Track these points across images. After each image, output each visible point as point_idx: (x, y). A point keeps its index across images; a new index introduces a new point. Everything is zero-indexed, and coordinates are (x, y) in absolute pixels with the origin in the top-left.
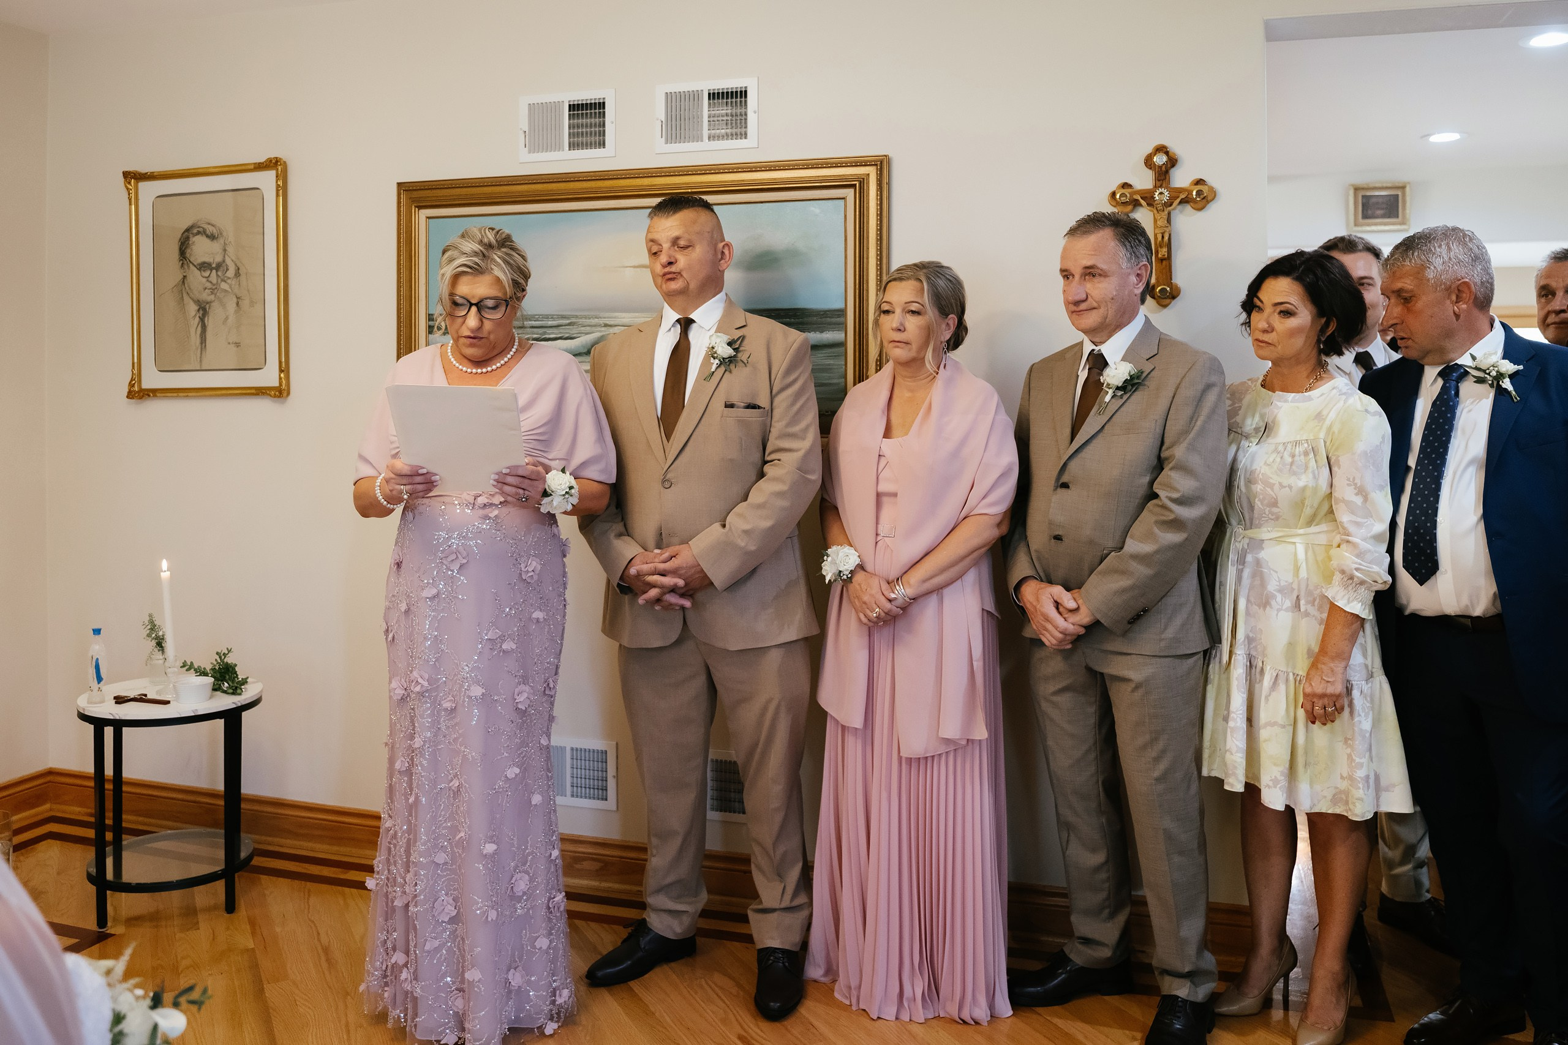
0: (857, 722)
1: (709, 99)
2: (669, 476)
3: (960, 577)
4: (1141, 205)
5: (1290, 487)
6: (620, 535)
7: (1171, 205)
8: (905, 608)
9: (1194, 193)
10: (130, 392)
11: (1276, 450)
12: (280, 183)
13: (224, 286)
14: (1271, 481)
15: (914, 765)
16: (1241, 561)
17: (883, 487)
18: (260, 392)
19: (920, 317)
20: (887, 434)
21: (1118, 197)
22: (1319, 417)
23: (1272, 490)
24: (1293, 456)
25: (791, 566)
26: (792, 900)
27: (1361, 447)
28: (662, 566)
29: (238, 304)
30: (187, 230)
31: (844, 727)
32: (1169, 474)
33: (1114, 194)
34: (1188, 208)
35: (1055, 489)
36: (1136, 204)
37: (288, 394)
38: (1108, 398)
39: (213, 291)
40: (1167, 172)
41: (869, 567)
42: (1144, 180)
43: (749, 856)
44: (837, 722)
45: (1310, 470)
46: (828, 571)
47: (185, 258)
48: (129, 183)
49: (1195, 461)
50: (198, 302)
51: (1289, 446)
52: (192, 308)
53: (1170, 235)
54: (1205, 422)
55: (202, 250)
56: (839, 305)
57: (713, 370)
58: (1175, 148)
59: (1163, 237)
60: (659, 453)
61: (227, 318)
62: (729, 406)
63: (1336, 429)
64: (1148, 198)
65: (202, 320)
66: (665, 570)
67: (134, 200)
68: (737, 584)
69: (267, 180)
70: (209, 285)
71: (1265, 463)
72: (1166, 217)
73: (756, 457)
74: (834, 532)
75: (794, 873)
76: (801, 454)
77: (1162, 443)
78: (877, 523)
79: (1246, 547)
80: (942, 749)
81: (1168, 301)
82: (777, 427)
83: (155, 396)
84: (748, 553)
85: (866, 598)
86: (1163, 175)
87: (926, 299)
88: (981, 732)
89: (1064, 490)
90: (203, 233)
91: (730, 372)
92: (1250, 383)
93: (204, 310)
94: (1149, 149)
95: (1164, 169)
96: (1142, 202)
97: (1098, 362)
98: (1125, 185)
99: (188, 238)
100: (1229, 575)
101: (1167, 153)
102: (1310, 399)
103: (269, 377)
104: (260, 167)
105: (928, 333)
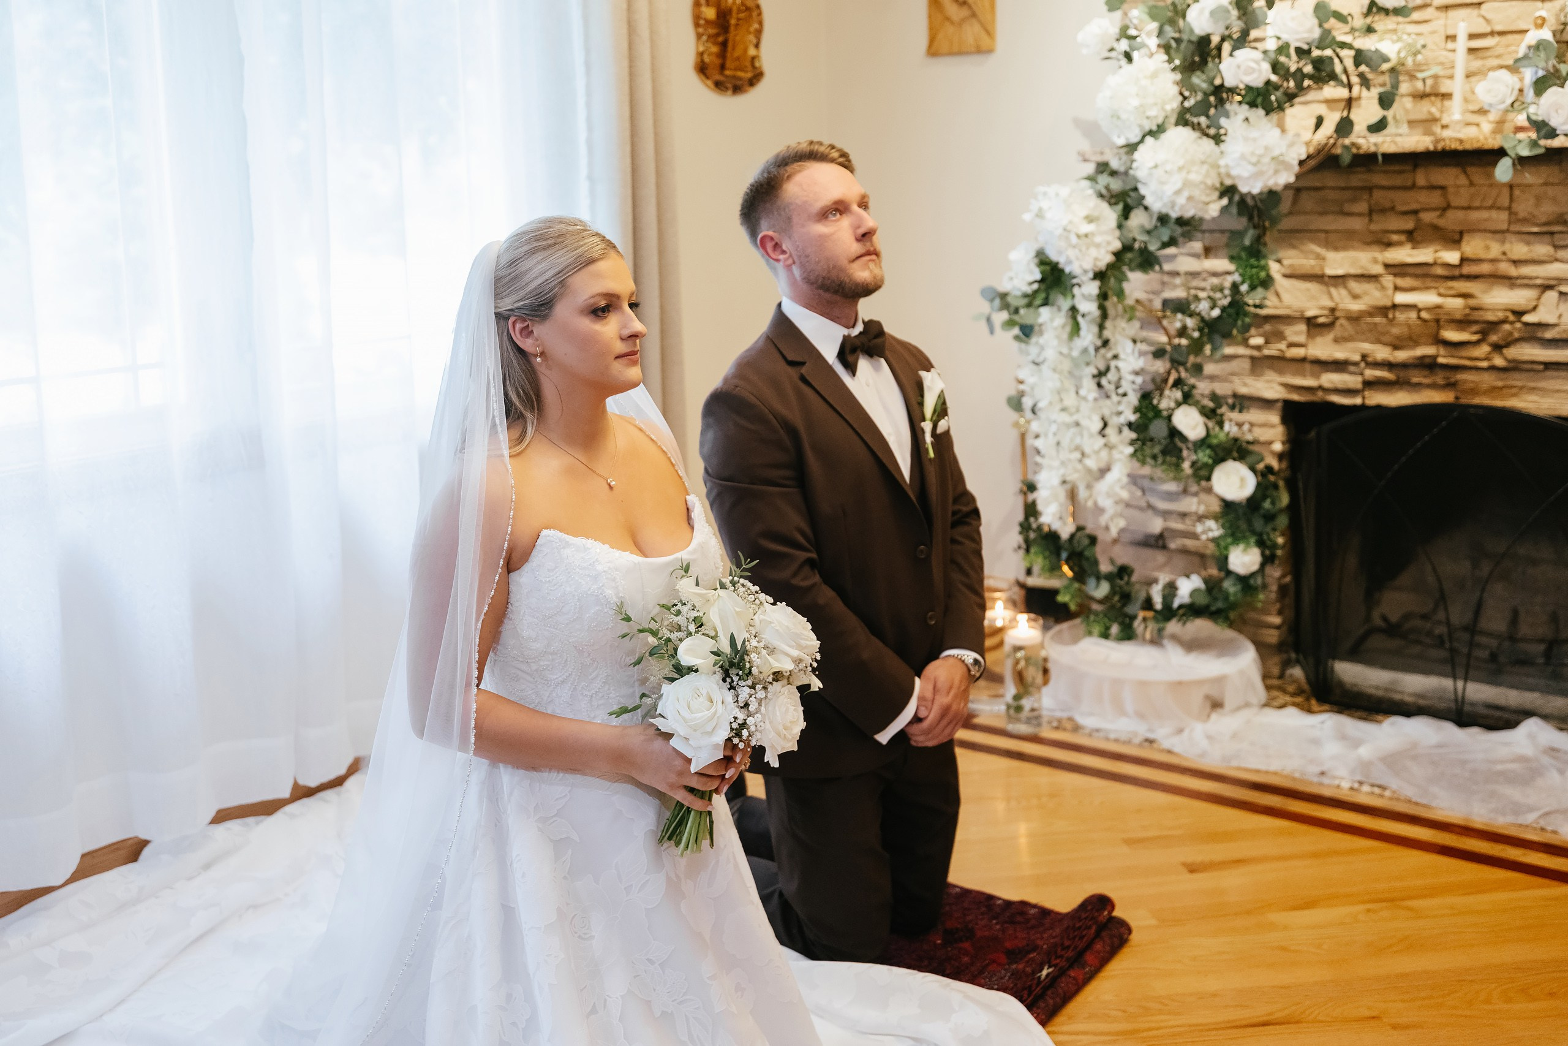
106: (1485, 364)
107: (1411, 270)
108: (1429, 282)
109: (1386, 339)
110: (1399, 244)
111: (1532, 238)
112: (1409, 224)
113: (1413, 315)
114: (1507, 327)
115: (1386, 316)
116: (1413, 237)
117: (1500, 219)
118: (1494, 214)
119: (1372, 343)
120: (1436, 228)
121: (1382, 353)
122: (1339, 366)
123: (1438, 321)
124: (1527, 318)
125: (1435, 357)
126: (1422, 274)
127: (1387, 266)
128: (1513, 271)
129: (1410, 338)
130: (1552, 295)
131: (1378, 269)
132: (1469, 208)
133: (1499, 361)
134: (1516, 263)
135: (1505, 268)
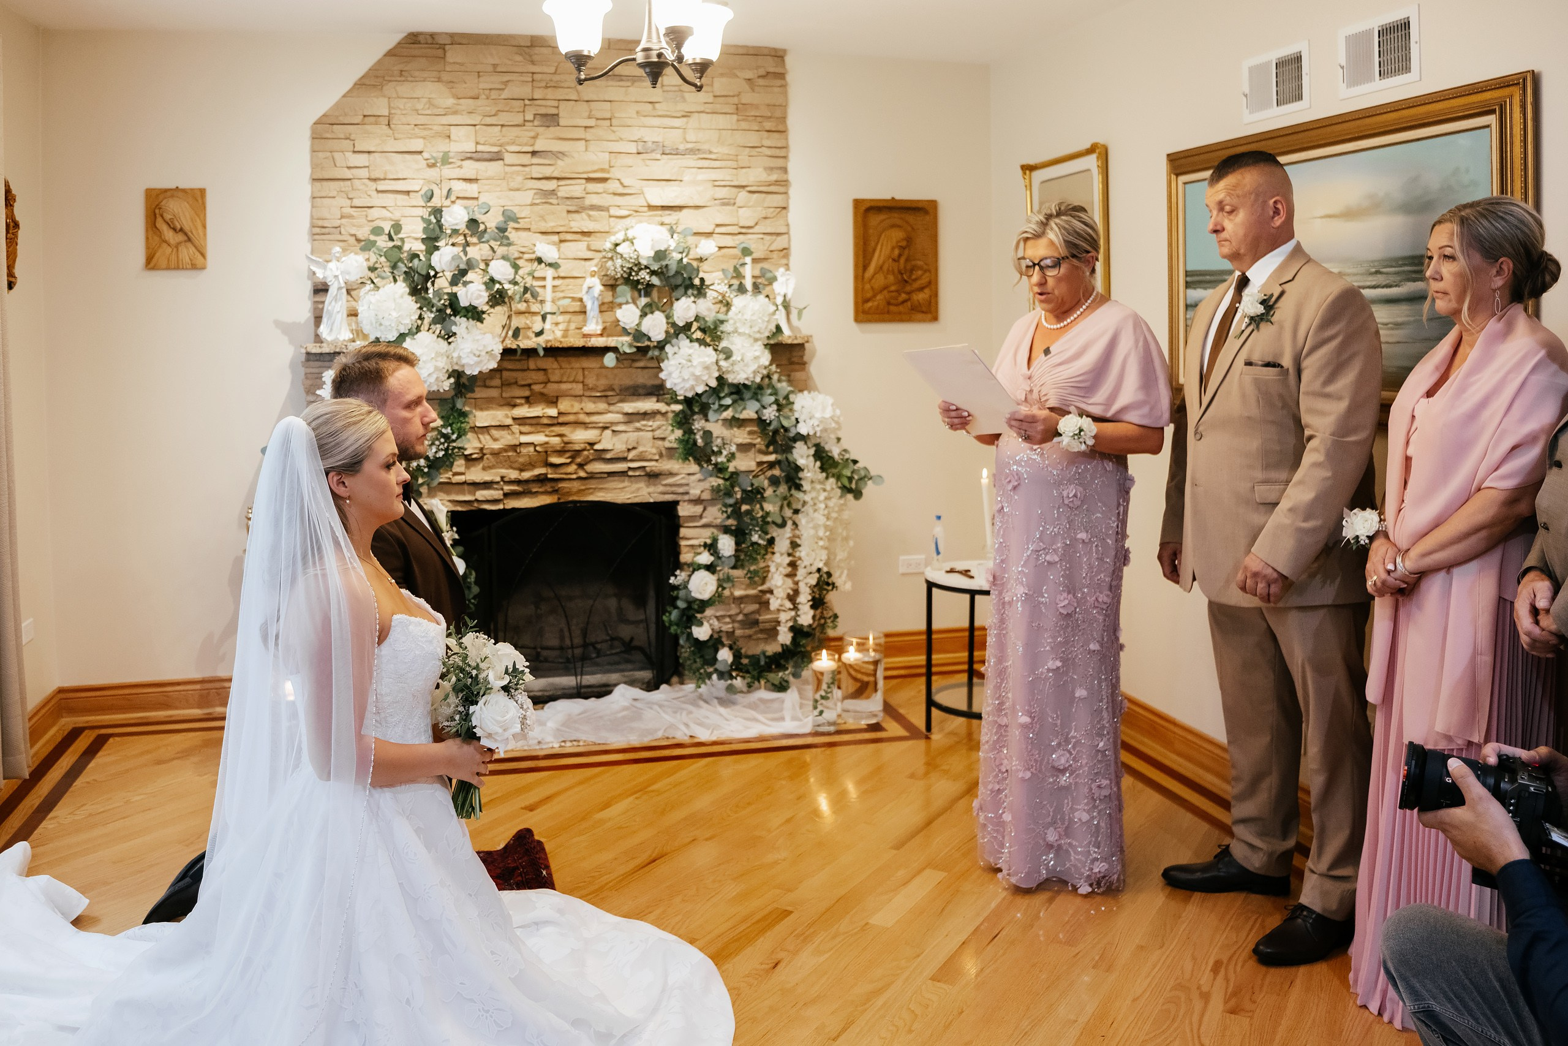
2: (1201, 429)
12: (1103, 163)
19: (1455, 263)
20: (1430, 393)
41: (1391, 535)
48: (1025, 174)
57: (1243, 328)
62: (1249, 363)
67: (1028, 186)
69: (1091, 161)
87: (1456, 243)
91: (1258, 330)
104: (1086, 150)
106: (574, 476)
107: (528, 421)
108: (539, 428)
109: (516, 465)
110: (521, 405)
111: (596, 399)
112: (527, 393)
113: (532, 449)
114: (586, 453)
115: (516, 451)
116: (528, 400)
117: (578, 388)
118: (574, 385)
119: (507, 469)
120: (542, 394)
121: (513, 475)
122: (488, 485)
123: (546, 452)
124: (596, 447)
125: (546, 474)
126: (534, 423)
127: (514, 419)
128: (587, 419)
129: (530, 464)
130: (608, 432)
131: (509, 421)
132: (561, 382)
133: (582, 474)
134: (588, 414)
135: (582, 417)
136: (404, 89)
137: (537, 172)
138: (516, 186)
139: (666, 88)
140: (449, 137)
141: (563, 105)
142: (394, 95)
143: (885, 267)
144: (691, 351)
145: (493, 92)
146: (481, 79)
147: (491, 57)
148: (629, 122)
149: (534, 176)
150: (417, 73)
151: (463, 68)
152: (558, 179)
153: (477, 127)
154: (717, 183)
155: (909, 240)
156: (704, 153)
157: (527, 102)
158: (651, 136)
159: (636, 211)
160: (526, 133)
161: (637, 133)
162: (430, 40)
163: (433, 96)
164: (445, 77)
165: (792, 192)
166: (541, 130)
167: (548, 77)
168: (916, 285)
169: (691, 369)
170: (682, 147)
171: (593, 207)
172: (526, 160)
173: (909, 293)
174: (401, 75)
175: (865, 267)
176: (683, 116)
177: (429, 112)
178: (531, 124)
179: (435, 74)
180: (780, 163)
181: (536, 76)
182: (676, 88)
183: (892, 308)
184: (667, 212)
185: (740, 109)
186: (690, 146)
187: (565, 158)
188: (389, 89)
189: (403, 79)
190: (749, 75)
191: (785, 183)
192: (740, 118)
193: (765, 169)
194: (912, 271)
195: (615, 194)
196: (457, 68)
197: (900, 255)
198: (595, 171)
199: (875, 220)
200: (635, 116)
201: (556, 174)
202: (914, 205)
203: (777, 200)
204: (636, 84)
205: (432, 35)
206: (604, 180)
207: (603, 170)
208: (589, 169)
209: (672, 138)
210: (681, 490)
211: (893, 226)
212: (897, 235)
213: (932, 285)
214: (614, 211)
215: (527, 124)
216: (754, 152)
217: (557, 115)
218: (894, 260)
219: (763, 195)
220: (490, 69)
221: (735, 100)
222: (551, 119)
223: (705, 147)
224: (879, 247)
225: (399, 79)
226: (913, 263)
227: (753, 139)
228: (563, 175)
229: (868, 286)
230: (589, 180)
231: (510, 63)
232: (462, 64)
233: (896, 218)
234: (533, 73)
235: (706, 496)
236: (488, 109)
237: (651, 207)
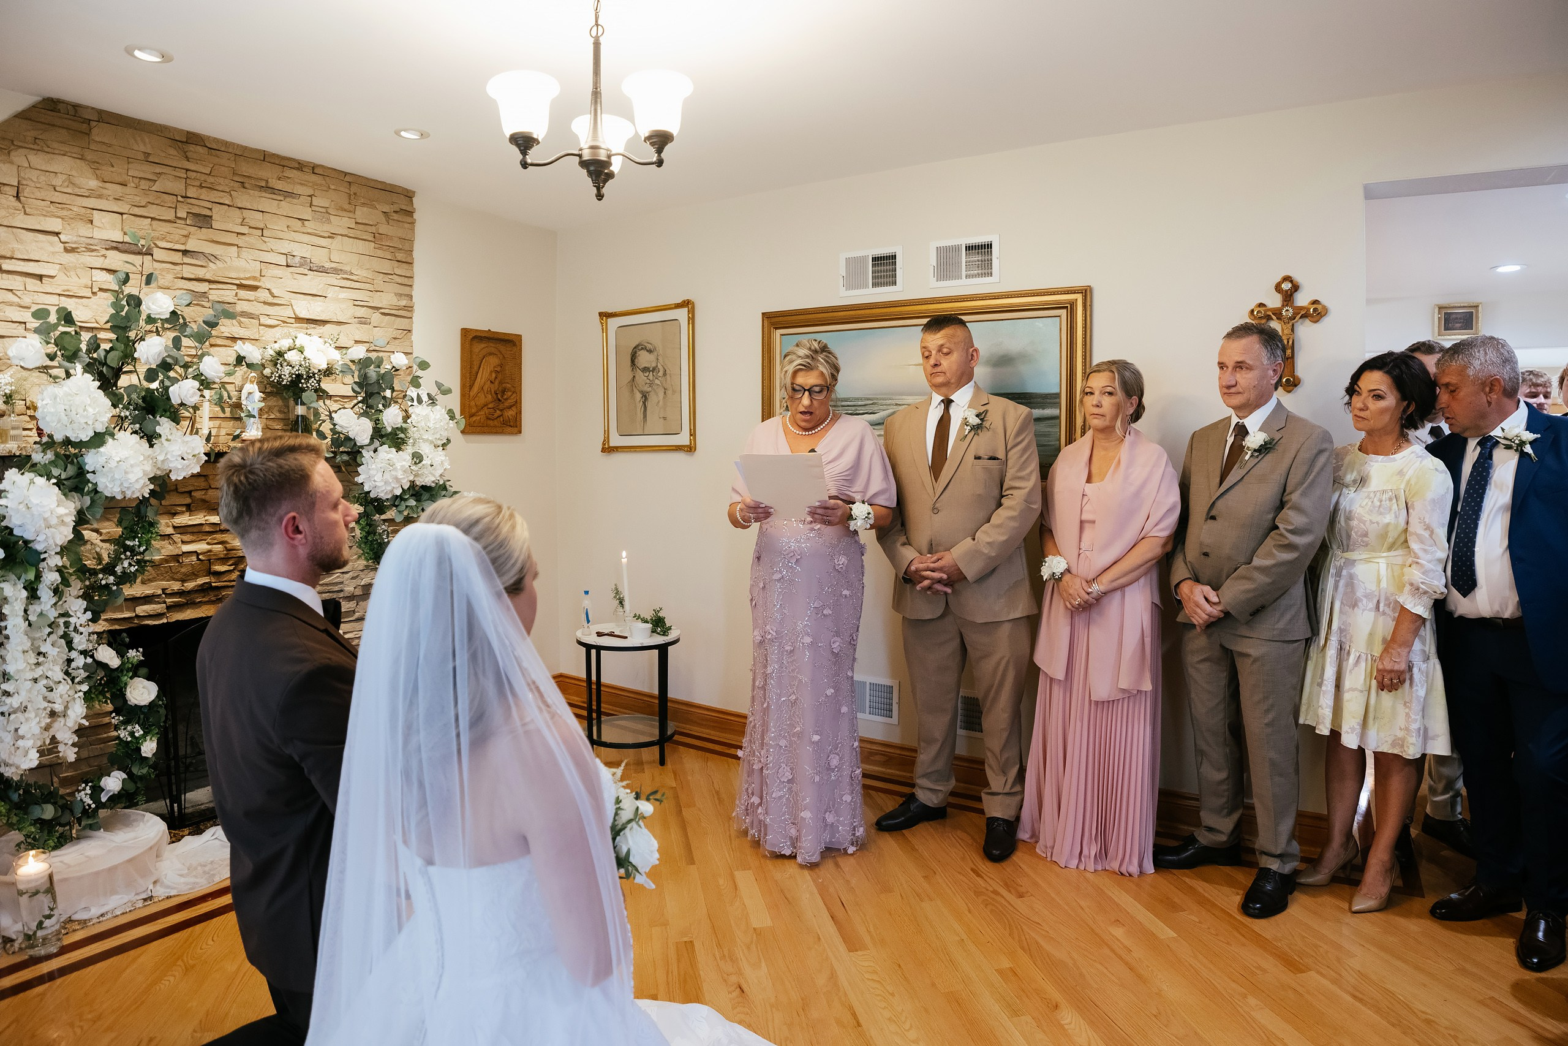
0: (1060, 675)
1: (966, 250)
2: (937, 505)
3: (1137, 579)
4: (1272, 319)
5: (1378, 523)
6: (904, 544)
7: (1294, 319)
8: (1098, 599)
9: (1311, 310)
10: (603, 448)
11: (1368, 497)
12: (690, 316)
13: (657, 382)
14: (1364, 518)
15: (1100, 706)
16: (1339, 574)
17: (1085, 517)
18: (678, 448)
19: (1113, 397)
20: (1089, 480)
21: (1255, 313)
22: (1401, 473)
23: (1365, 525)
24: (1381, 501)
25: (1019, 568)
26: (1011, 789)
27: (1430, 495)
28: (932, 565)
29: (665, 393)
30: (635, 348)
31: (1051, 679)
32: (1287, 512)
33: (1252, 311)
34: (1307, 321)
35: (1206, 520)
36: (1269, 318)
37: (695, 450)
38: (1247, 457)
39: (651, 385)
40: (1291, 295)
41: (1074, 570)
42: (1274, 301)
43: (984, 759)
44: (1046, 674)
45: (1393, 511)
46: (1045, 573)
47: (634, 365)
48: (602, 319)
49: (1306, 503)
50: (642, 392)
51: (1378, 494)
52: (638, 396)
53: (1293, 340)
54: (1316, 477)
55: (644, 359)
56: (1057, 390)
57: (966, 434)
58: (1298, 278)
59: (1288, 342)
60: (931, 491)
61: (659, 402)
62: (978, 458)
63: (1413, 482)
64: (1277, 313)
65: (644, 403)
66: (934, 568)
67: (605, 329)
68: (982, 579)
69: (682, 314)
70: (648, 381)
71: (1360, 506)
72: (1290, 328)
73: (996, 492)
74: (1049, 546)
75: (1014, 771)
76: (1027, 490)
77: (1284, 490)
78: (1080, 541)
79: (1342, 564)
80: (1120, 696)
81: (1291, 388)
82: (1010, 473)
83: (617, 451)
84: (990, 558)
85: (1071, 591)
86: (1288, 297)
87: (1117, 384)
88: (1147, 686)
89: (1212, 521)
90: (644, 348)
91: (978, 435)
92: (1349, 447)
93: (645, 397)
94: (1279, 280)
95: (1289, 293)
96: (1273, 316)
97: (1242, 431)
98: (1261, 305)
99: (636, 352)
100: (1329, 584)
101: (1291, 282)
102: (1395, 460)
103: (683, 439)
104: (678, 306)
105: (1118, 408)
107: (190, 529)
108: (201, 537)
109: (178, 576)
110: (182, 513)
112: (188, 501)
113: (194, 558)
115: (178, 562)
116: (189, 508)
119: (168, 581)
120: (204, 501)
121: (176, 586)
122: (147, 599)
123: (209, 560)
125: (210, 583)
126: (196, 532)
127: (174, 527)
129: (193, 574)
131: (170, 531)
136: (37, 160)
137: (188, 271)
138: (167, 284)
139: (314, 208)
140: (91, 222)
141: (216, 208)
142: (27, 165)
143: (485, 388)
144: (390, 456)
145: (143, 182)
146: (130, 166)
147: (144, 145)
148: (280, 235)
149: (185, 276)
150: (55, 145)
151: (110, 150)
152: (210, 281)
153: (125, 216)
154: (356, 303)
155: (501, 365)
156: (346, 273)
157: (180, 199)
158: (300, 251)
159: (284, 322)
160: (177, 231)
161: (286, 247)
162: (72, 112)
163: (74, 173)
164: (89, 156)
165: (417, 316)
166: (193, 229)
167: (203, 177)
168: (507, 404)
169: (393, 473)
170: (328, 265)
171: (244, 314)
172: (177, 257)
173: (501, 410)
174: (35, 143)
175: (471, 387)
176: (329, 237)
177: (69, 190)
178: (183, 222)
179: (76, 149)
180: (406, 290)
181: (190, 174)
182: (324, 210)
183: (491, 423)
184: (312, 326)
185: (376, 237)
186: (333, 265)
187: (217, 262)
188: (18, 157)
189: (35, 147)
190: (386, 208)
191: (409, 308)
192: (377, 246)
193: (396, 294)
194: (503, 392)
195: (265, 303)
196: (104, 148)
197: (496, 378)
198: (247, 279)
199: (478, 347)
200: (286, 230)
201: (208, 277)
202: (506, 338)
203: (402, 323)
204: (288, 199)
205: (76, 107)
206: (255, 288)
207: (254, 278)
208: (242, 276)
209: (319, 257)
210: (336, 588)
211: (491, 354)
212: (493, 361)
213: (517, 404)
214: (264, 320)
215: (178, 221)
216: (387, 278)
217: (211, 217)
218: (491, 382)
219: (394, 318)
220: (141, 156)
221: (373, 229)
222: (203, 221)
223: (347, 268)
224: (481, 369)
225: (32, 146)
226: (504, 385)
227: (386, 266)
228: (217, 279)
229: (473, 403)
230: (241, 286)
231: (164, 154)
232: (110, 146)
233: (492, 347)
234: (187, 170)
235: (358, 592)
236: (138, 198)
237: (299, 320)
